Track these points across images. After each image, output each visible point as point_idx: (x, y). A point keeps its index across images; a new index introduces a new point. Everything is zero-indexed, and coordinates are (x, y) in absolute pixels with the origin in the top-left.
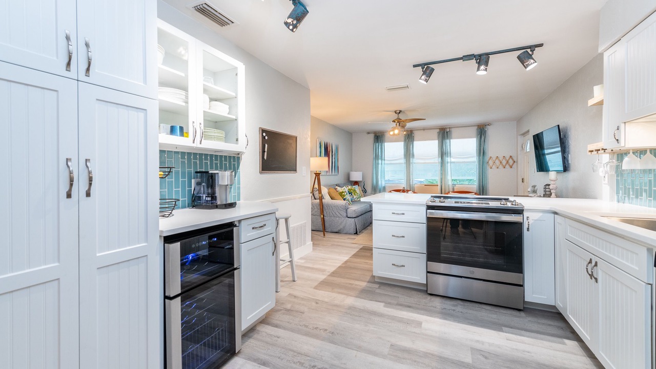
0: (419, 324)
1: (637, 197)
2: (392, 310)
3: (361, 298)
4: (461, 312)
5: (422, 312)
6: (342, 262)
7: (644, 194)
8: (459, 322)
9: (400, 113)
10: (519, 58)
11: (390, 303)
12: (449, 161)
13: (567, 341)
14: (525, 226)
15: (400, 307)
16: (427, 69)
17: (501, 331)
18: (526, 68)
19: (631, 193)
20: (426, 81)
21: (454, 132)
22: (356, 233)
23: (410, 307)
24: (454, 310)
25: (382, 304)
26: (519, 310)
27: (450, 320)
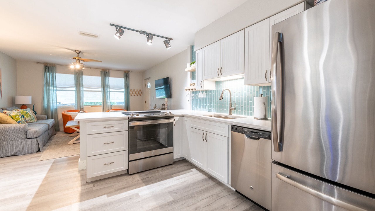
0: (137, 195)
1: (199, 108)
2: (115, 196)
3: (85, 200)
4: (152, 177)
5: (134, 187)
6: (42, 180)
7: (202, 106)
8: (155, 182)
9: (80, 52)
10: (164, 42)
11: (110, 193)
12: (108, 90)
13: (192, 170)
14: (174, 123)
15: (119, 191)
16: (120, 30)
17: (172, 177)
18: (167, 48)
19: (197, 106)
20: (120, 37)
21: (111, 73)
22: (39, 151)
23: (124, 188)
24: (148, 178)
25: (105, 196)
26: (172, 164)
27: (150, 184)
